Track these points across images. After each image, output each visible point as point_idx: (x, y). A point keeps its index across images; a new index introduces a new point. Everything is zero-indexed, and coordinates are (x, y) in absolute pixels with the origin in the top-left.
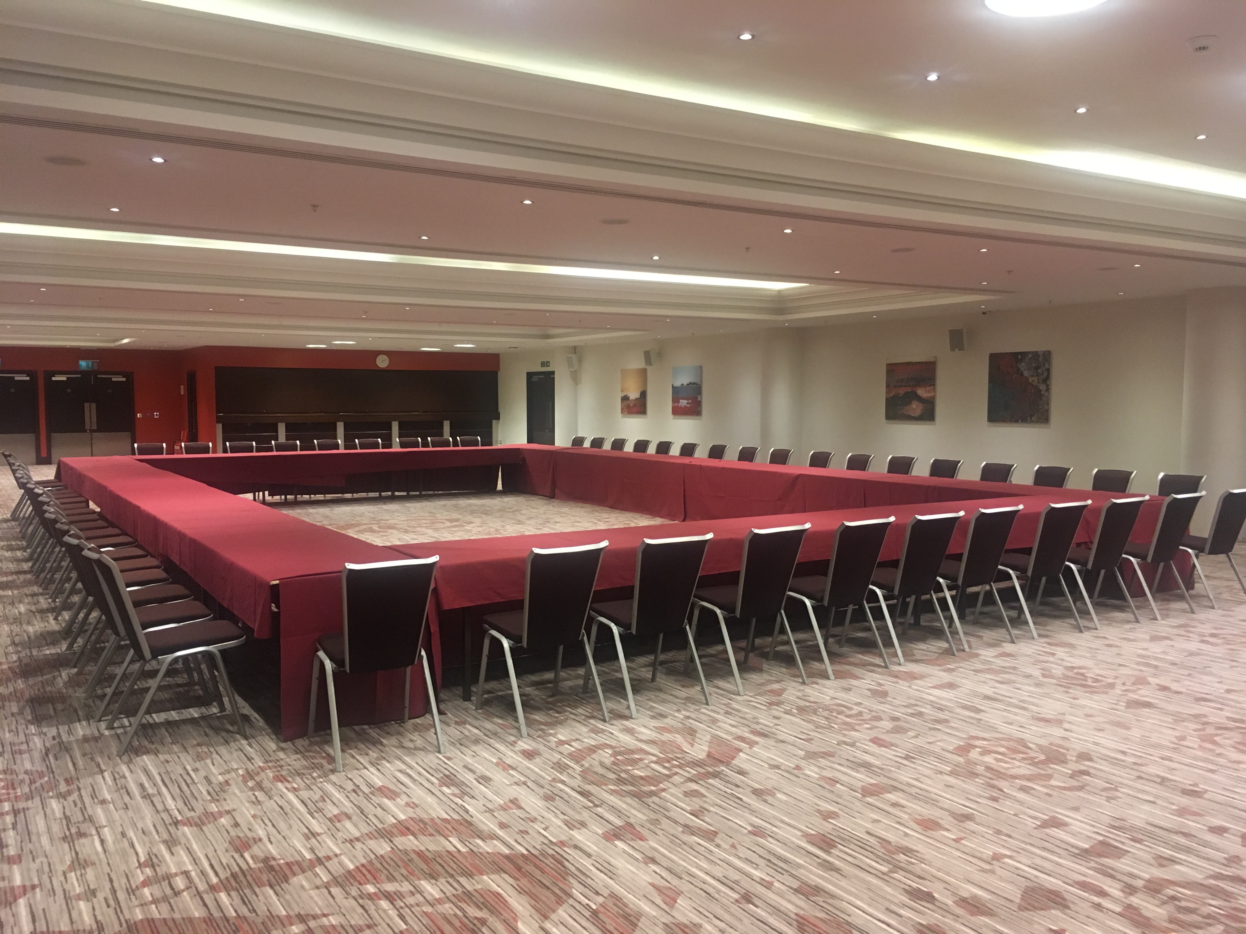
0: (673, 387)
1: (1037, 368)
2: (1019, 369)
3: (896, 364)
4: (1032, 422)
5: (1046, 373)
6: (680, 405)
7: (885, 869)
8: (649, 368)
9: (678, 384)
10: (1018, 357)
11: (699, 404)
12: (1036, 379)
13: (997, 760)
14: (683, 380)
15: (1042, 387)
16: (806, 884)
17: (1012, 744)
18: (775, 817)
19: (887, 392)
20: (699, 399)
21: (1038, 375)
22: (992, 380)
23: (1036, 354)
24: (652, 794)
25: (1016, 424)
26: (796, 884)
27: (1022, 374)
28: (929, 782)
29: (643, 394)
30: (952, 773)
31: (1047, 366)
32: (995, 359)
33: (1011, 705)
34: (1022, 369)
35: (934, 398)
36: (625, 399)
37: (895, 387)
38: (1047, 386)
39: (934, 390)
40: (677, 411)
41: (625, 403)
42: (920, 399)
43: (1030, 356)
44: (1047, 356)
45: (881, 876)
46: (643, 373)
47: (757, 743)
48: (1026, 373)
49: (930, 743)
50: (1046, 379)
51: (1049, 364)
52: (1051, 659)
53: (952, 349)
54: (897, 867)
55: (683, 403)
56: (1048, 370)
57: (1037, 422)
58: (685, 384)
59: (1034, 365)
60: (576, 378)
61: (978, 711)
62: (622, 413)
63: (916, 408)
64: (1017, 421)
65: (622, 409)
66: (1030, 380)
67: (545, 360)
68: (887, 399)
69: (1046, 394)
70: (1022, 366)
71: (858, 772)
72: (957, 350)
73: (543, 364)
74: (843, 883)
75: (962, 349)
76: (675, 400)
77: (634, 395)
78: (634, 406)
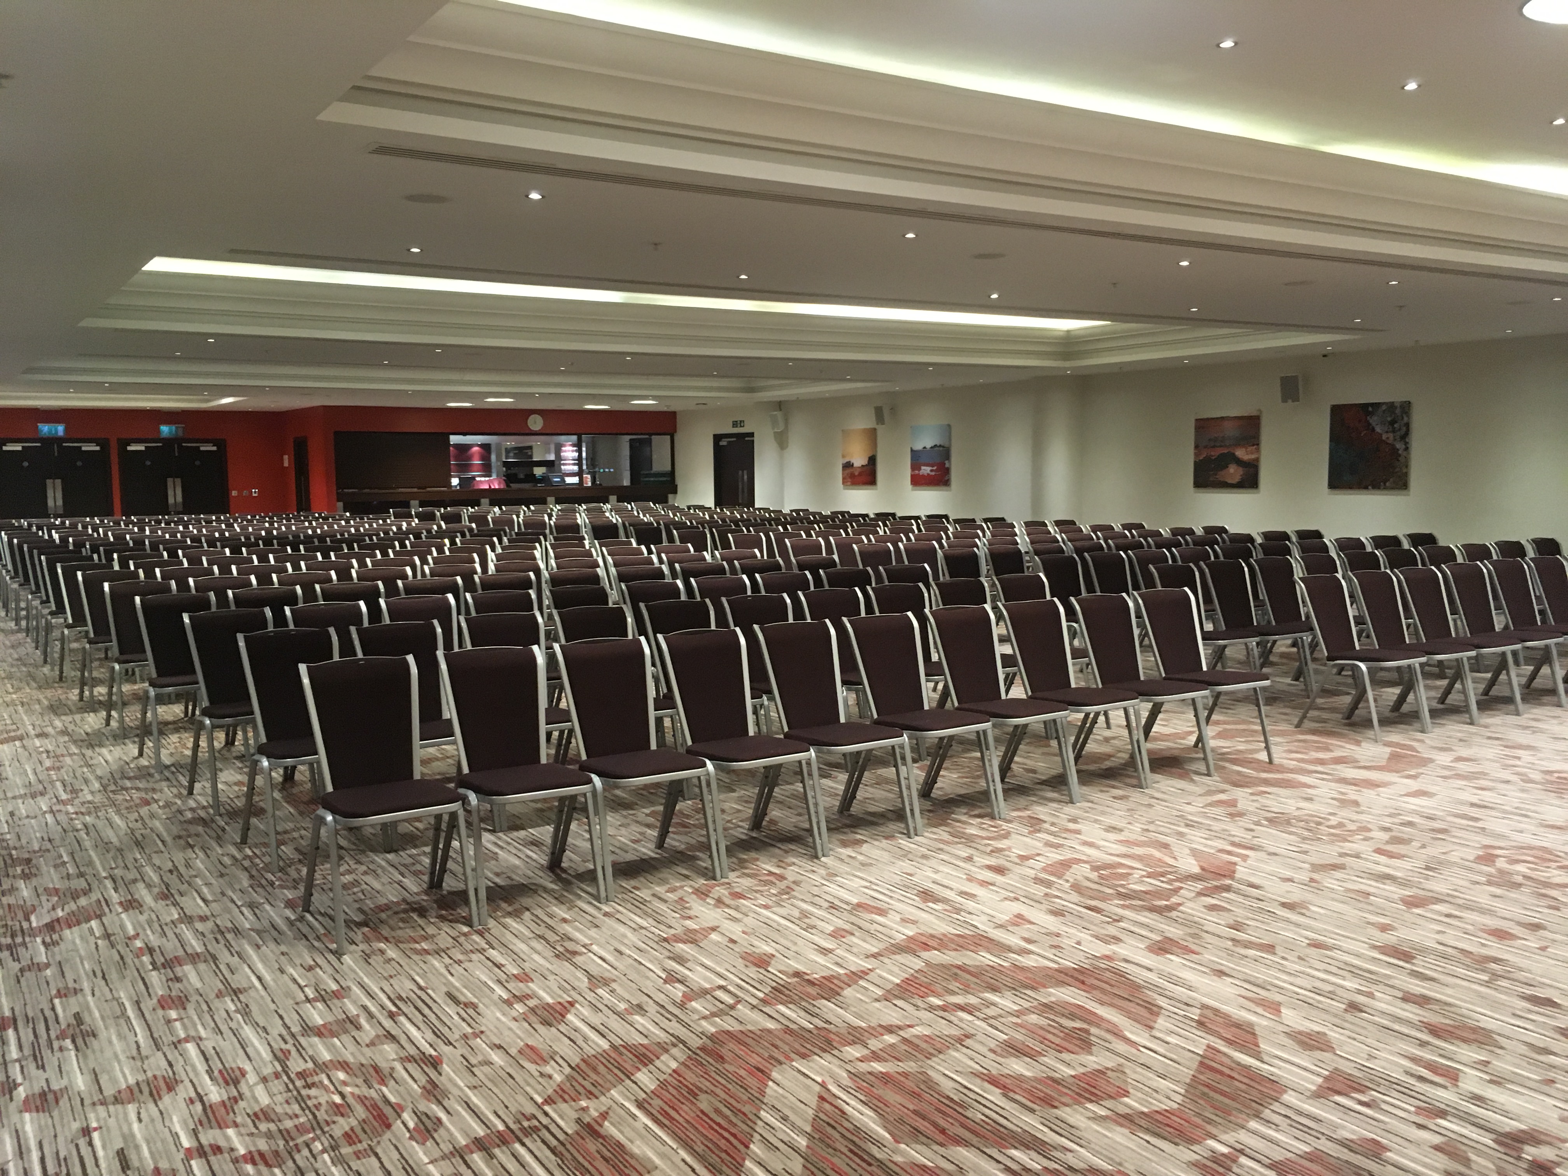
0: (912, 450)
1: (1392, 423)
2: (1369, 424)
3: (1208, 419)
4: (1385, 488)
5: (1404, 429)
6: (921, 473)
7: (1486, 978)
8: (881, 429)
9: (919, 447)
10: (1367, 409)
11: (947, 471)
12: (1391, 435)
13: (1529, 868)
14: (926, 441)
15: (1399, 446)
16: (1408, 992)
17: (1540, 853)
18: (1325, 930)
19: (1196, 455)
20: (947, 465)
21: (1394, 431)
22: (1335, 438)
23: (1391, 406)
24: (1170, 908)
25: (1365, 491)
26: (1400, 995)
27: (1373, 430)
28: (1468, 892)
29: (872, 460)
30: (1489, 883)
31: (1406, 419)
32: (1337, 411)
33: (1505, 812)
34: (1374, 424)
35: (1257, 460)
36: (848, 466)
37: (1206, 447)
38: (1406, 443)
39: (1258, 450)
40: (918, 481)
41: (848, 471)
42: (1239, 462)
43: (1384, 407)
44: (1406, 407)
45: (1487, 984)
46: (872, 435)
47: (1248, 856)
48: (1378, 429)
49: (1444, 853)
50: (1405, 436)
51: (1408, 416)
52: (1518, 763)
53: (1284, 400)
54: (1495, 976)
55: (926, 470)
56: (1407, 425)
57: (1392, 488)
58: (928, 446)
59: (1389, 419)
60: (782, 441)
61: (1476, 819)
62: (843, 483)
63: (1234, 472)
64: (1366, 488)
65: (844, 479)
66: (1384, 437)
67: (739, 419)
68: (1195, 463)
69: (1405, 454)
70: (1374, 420)
71: (1384, 884)
72: (1290, 401)
73: (735, 424)
74: (1449, 991)
75: (1296, 399)
76: (915, 466)
77: (859, 461)
78: (860, 474)
